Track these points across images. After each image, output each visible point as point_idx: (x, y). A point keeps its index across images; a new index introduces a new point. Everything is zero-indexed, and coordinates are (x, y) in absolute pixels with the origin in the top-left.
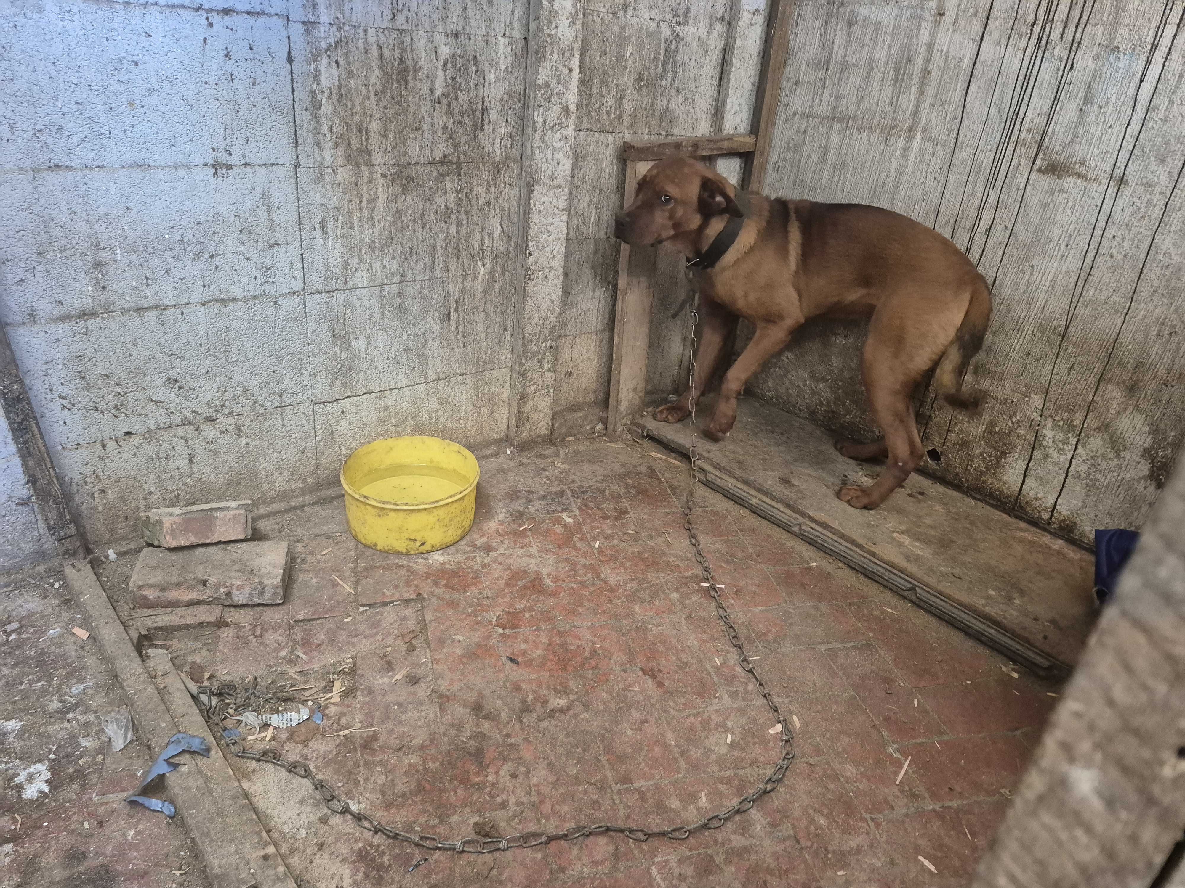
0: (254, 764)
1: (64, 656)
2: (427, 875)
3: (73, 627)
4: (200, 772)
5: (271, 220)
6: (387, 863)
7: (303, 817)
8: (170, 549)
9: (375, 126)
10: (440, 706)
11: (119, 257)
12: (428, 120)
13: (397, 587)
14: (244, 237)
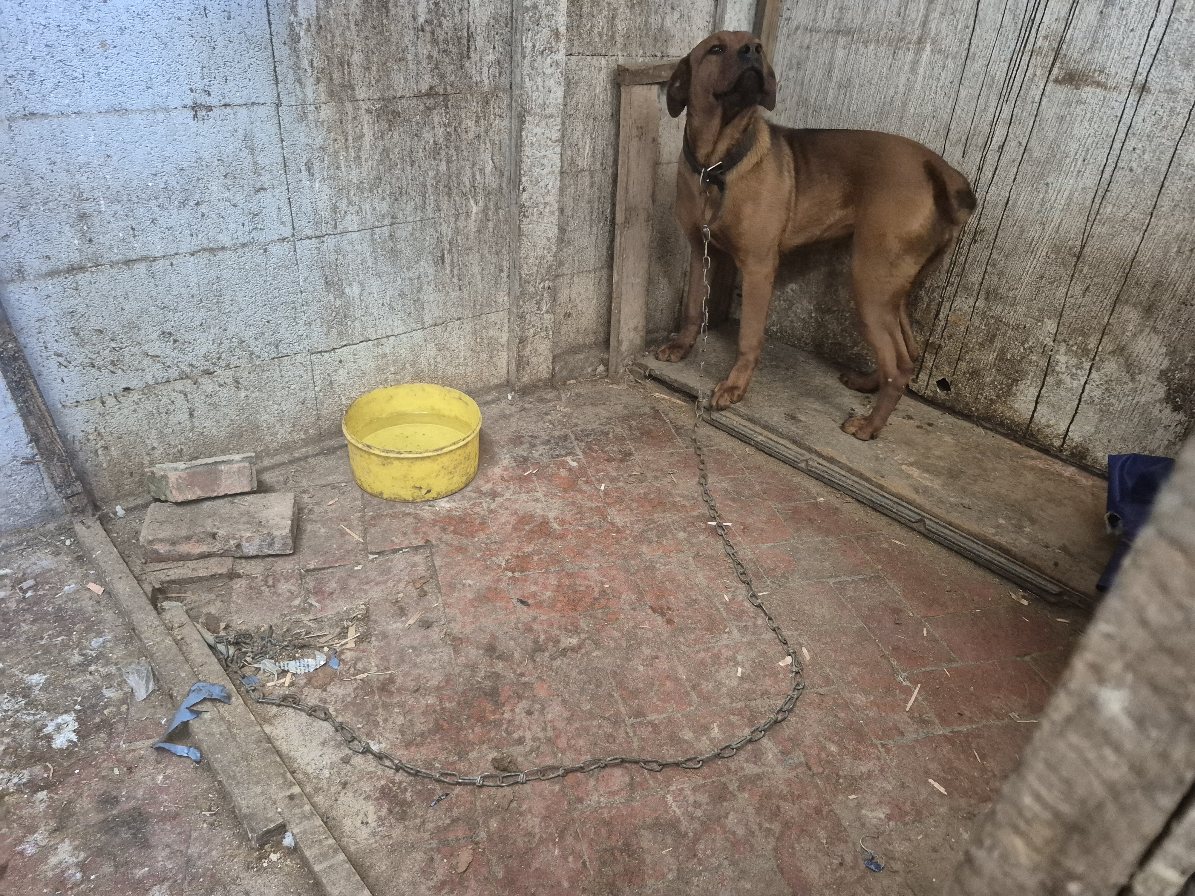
0: (274, 709)
1: (81, 611)
2: (449, 809)
3: (87, 583)
4: (222, 718)
5: (255, 163)
6: (409, 799)
7: (326, 758)
8: (177, 504)
9: (357, 58)
10: (454, 649)
11: (103, 208)
12: (412, 50)
13: (405, 534)
14: (229, 182)
